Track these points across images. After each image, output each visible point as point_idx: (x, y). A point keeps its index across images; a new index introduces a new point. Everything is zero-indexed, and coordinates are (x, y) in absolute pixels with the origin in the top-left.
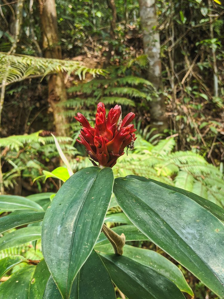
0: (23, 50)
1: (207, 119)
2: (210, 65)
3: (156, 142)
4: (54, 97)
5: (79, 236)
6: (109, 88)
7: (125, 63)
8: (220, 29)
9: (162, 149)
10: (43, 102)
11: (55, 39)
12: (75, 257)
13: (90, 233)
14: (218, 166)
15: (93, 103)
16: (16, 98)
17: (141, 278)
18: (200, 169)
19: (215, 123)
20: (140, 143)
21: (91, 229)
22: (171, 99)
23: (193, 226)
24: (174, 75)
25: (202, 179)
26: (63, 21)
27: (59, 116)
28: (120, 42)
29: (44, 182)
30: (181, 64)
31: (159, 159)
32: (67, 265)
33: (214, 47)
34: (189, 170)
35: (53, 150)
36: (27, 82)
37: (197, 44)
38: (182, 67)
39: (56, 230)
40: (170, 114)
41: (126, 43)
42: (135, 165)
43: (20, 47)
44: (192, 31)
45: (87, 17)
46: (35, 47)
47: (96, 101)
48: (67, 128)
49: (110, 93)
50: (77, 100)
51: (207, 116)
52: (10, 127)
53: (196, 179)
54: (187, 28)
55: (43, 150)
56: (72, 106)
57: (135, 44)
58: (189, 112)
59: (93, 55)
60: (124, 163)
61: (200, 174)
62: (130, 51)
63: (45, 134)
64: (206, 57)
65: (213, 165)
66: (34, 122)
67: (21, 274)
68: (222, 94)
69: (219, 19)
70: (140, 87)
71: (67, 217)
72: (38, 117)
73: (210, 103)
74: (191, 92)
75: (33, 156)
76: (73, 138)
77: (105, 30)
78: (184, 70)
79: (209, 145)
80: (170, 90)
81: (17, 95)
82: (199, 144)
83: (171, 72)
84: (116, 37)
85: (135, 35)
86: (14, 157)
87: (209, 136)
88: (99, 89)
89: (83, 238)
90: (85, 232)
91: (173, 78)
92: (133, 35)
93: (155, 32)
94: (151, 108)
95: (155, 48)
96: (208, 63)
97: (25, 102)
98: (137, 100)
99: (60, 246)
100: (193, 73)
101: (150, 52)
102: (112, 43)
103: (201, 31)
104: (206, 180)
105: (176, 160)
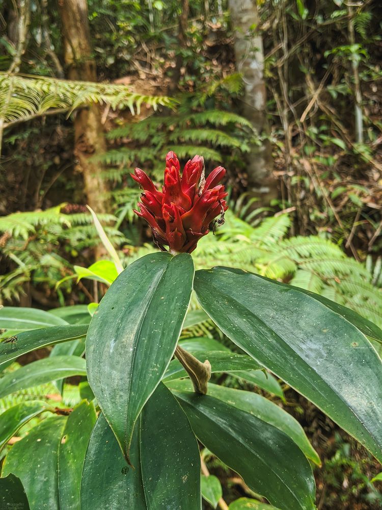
0: (31, 67)
1: (345, 181)
2: (349, 90)
3: (257, 222)
4: (84, 147)
5: (143, 355)
6: (178, 130)
7: (204, 88)
8: (365, 29)
9: (268, 233)
10: (65, 155)
11: (86, 48)
12: (139, 384)
13: (159, 349)
14: (363, 261)
15: (150, 157)
16: (20, 149)
17: (237, 429)
18: (333, 267)
19: (357, 188)
20: (231, 223)
21: (161, 343)
22: (283, 149)
23: (317, 339)
24: (288, 106)
25: (337, 283)
26: (97, 17)
27: (93, 178)
28: (194, 52)
29: (69, 290)
30: (299, 88)
31: (262, 250)
32: (126, 397)
33: (356, 59)
34: (314, 267)
35: (84, 237)
36: (39, 122)
37: (327, 54)
38: (301, 94)
39: (108, 347)
40: (282, 173)
41: (205, 54)
42: (222, 260)
43: (27, 64)
44: (318, 32)
45: (138, 10)
46: (51, 62)
47: (155, 153)
48: (106, 198)
49: (178, 139)
50: (124, 152)
51: (344, 177)
52: (12, 199)
53: (325, 283)
54: (310, 26)
55: (67, 237)
56: (116, 161)
57: (221, 55)
58: (313, 169)
59: (149, 74)
60: (204, 258)
61: (333, 275)
62: (213, 68)
63: (70, 209)
64: (342, 77)
65: (355, 259)
66: (51, 189)
67: (44, 429)
68: (369, 139)
69: (363, 10)
70: (230, 129)
71: (124, 327)
72: (57, 181)
73: (349, 154)
74: (317, 135)
75: (50, 247)
76: (117, 216)
77: (169, 32)
78: (305, 99)
79: (348, 226)
80: (281, 133)
81: (22, 145)
82: (330, 224)
83: (282, 102)
84: (189, 44)
85: (221, 40)
86: (19, 249)
87: (348, 210)
88: (160, 133)
89: (149, 357)
90: (152, 348)
91: (285, 112)
92: (218, 40)
93: (254, 34)
94: (248, 163)
95: (254, 61)
96: (346, 85)
97: (35, 156)
98: (225, 151)
99: (115, 370)
100: (319, 103)
101: (247, 68)
102: (181, 54)
103: (333, 31)
104: (343, 284)
105: (291, 250)
